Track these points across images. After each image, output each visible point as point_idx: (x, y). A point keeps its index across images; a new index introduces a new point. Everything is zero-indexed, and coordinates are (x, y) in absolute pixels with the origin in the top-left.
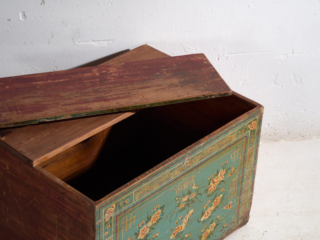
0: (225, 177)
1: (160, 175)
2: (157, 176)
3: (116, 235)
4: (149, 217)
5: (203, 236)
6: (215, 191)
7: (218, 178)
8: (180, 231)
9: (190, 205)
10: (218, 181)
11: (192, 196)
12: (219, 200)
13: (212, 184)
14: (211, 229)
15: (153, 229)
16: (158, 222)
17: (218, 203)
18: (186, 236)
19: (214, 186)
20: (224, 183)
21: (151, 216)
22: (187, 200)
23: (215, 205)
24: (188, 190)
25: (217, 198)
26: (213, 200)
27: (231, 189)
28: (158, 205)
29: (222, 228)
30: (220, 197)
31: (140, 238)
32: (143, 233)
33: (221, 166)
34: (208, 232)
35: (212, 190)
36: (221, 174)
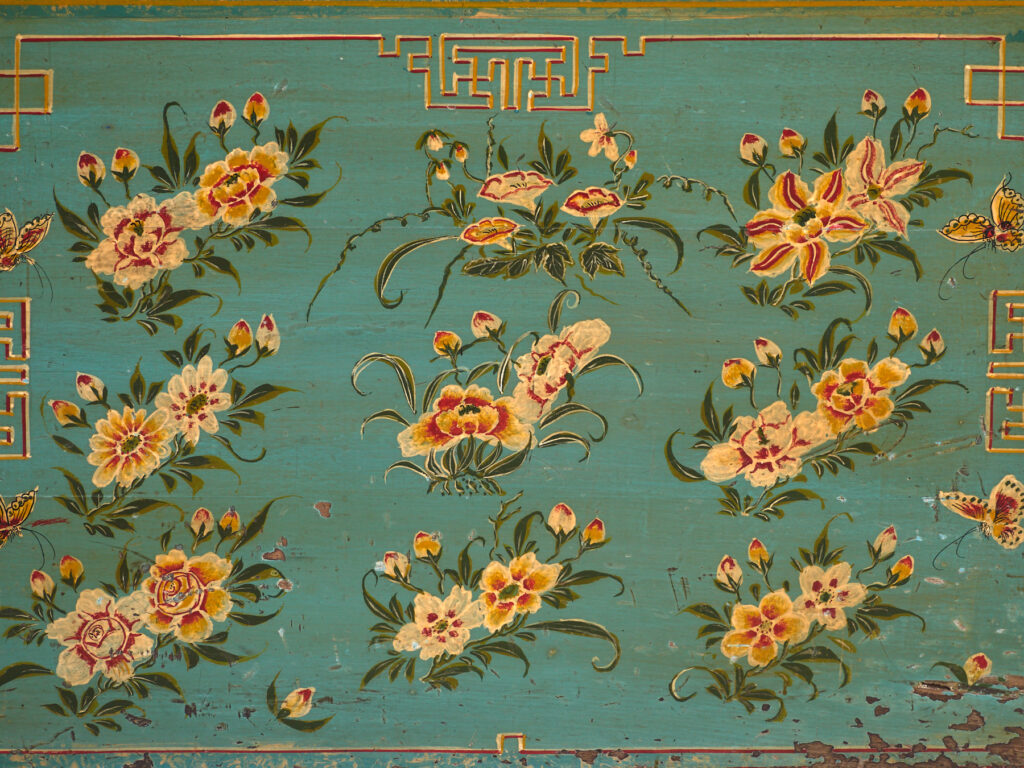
0: (913, 223)
4: (182, 154)
5: (738, 623)
6: (823, 289)
7: (841, 198)
8: (494, 442)
9: (574, 269)
10: (848, 223)
11: (580, 201)
12: (878, 396)
13: (780, 210)
14: (819, 607)
15: (224, 265)
16: (267, 237)
17: (869, 419)
18: (557, 520)
19: (811, 241)
20: (918, 274)
21: (202, 156)
22: (532, 207)
23: (837, 414)
24: (542, 136)
25: (848, 361)
26: (809, 354)
27: (1000, 369)
28: (258, 99)
29: (945, 675)
30: (887, 376)
31: (109, 271)
32: (130, 249)
33: (866, 106)
34: (788, 615)
35: (786, 265)
36: (869, 173)
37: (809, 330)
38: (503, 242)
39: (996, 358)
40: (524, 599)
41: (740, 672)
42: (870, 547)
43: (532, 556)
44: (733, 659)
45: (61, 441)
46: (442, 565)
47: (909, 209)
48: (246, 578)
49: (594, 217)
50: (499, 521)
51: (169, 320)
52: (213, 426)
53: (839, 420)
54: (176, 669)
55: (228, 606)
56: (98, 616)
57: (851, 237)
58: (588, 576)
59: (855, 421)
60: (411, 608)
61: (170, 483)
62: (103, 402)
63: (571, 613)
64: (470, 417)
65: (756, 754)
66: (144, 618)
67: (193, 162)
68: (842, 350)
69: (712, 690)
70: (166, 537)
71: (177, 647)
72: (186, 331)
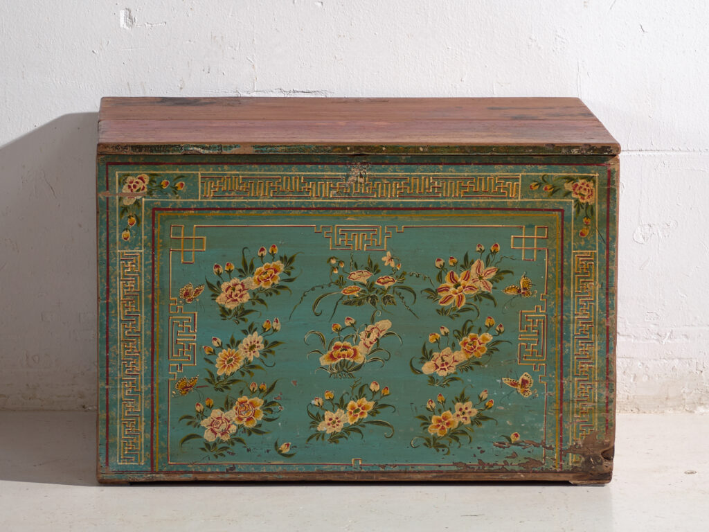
0: (494, 288)
1: (274, 171)
2: (266, 168)
3: (153, 256)
4: (248, 265)
5: (434, 422)
6: (463, 310)
7: (469, 279)
8: (352, 361)
9: (379, 303)
10: (472, 288)
11: (382, 281)
12: (482, 346)
13: (449, 284)
14: (461, 417)
15: (262, 301)
16: (277, 292)
17: (479, 354)
18: (373, 387)
19: (459, 294)
20: (495, 305)
21: (255, 265)
22: (366, 283)
23: (468, 352)
24: (369, 259)
25: (472, 334)
26: (458, 332)
27: (523, 337)
28: (274, 246)
29: (504, 440)
30: (485, 339)
31: (223, 303)
32: (231, 296)
33: (478, 249)
34: (451, 419)
35: (451, 302)
36: (479, 271)
37: (458, 323)
38: (356, 294)
39: (522, 333)
40: (362, 413)
41: (434, 438)
42: (479, 397)
43: (365, 399)
44: (432, 434)
45: (206, 360)
46: (334, 402)
47: (492, 283)
48: (268, 406)
49: (386, 286)
50: (354, 387)
51: (244, 320)
52: (258, 355)
53: (469, 354)
54: (244, 436)
55: (262, 415)
56: (218, 418)
57: (473, 293)
58: (383, 406)
59: (474, 354)
60: (324, 416)
61: (243, 374)
62: (221, 347)
63: (377, 418)
64: (344, 352)
65: (440, 466)
66: (234, 419)
67: (252, 267)
68: (469, 330)
69: (425, 444)
70: (241, 392)
71: (245, 429)
72: (249, 323)
